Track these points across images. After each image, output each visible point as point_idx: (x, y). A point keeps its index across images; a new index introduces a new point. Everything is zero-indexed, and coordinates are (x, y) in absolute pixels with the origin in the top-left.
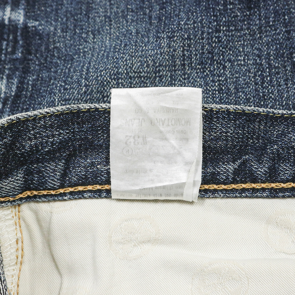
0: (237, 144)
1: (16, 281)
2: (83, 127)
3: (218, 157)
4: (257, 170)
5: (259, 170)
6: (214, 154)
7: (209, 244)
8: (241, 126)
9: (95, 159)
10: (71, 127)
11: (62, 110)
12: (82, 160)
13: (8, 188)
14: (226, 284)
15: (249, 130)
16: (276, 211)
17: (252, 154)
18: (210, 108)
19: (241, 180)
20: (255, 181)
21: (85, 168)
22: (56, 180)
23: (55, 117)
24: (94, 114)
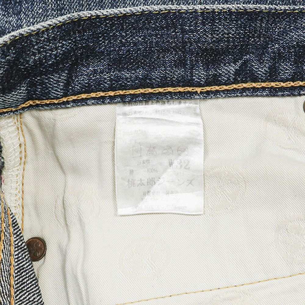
0: (238, 44)
1: (20, 180)
2: (84, 35)
3: (219, 58)
4: (257, 70)
5: (259, 70)
6: (216, 55)
7: (211, 144)
8: (243, 26)
9: (98, 66)
10: (73, 36)
11: (64, 20)
12: (84, 68)
13: (11, 101)
14: (225, 187)
15: (251, 28)
16: (274, 109)
17: (253, 53)
18: (212, 9)
19: (242, 80)
20: (255, 80)
21: (88, 76)
22: (59, 90)
23: (58, 29)
24: (95, 21)
